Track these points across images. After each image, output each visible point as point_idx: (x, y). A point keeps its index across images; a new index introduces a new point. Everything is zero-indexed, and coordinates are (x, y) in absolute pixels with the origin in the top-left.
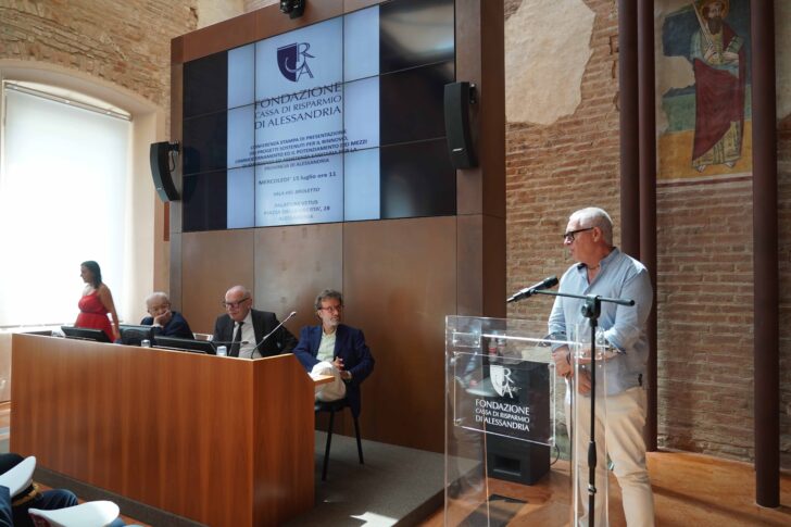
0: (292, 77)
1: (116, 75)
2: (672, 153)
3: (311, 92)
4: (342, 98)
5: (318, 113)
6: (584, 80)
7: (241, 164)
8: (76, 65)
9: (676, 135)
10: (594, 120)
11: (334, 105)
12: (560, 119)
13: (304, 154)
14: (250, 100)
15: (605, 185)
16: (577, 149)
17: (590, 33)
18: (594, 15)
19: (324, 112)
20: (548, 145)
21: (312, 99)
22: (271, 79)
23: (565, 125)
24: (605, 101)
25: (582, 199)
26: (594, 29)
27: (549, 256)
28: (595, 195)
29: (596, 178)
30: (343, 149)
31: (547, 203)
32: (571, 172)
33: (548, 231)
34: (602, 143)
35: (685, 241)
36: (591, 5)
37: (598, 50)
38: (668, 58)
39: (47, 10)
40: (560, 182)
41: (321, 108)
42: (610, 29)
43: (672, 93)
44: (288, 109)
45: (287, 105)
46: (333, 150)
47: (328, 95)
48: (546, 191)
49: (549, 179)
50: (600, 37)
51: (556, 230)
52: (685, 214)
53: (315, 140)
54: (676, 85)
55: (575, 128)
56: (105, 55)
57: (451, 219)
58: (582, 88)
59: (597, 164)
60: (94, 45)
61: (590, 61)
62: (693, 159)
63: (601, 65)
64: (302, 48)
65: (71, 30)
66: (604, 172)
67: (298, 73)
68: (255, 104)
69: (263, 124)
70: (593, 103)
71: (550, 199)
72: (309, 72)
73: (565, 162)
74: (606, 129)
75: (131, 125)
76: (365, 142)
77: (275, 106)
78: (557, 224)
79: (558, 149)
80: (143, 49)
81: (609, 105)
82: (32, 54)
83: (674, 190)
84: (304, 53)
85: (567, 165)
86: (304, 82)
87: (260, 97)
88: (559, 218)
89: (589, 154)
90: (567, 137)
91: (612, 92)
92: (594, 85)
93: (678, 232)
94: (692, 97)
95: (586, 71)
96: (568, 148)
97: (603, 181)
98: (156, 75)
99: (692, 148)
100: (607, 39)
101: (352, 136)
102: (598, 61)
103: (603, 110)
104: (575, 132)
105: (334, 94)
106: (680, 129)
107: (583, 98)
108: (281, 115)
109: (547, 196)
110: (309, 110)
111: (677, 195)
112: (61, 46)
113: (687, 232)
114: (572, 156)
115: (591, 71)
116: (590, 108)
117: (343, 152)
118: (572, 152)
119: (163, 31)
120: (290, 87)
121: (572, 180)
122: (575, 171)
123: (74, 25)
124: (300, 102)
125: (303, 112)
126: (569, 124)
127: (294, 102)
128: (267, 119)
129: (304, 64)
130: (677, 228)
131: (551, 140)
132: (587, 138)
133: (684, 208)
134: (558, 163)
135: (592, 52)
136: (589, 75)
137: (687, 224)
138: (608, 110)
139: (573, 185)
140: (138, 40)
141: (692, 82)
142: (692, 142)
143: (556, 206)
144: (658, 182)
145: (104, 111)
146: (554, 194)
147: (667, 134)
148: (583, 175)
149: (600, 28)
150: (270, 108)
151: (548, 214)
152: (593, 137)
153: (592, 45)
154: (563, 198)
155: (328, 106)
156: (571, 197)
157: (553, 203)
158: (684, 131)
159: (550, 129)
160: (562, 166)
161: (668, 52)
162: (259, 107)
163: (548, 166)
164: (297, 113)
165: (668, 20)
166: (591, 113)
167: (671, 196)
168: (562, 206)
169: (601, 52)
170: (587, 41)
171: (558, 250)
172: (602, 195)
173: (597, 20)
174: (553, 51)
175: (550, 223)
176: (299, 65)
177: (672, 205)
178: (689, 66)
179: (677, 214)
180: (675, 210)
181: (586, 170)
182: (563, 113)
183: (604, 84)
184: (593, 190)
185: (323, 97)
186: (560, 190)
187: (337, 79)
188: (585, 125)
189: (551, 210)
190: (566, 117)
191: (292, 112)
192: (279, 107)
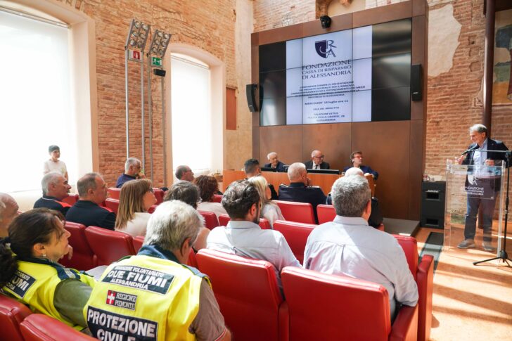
0: (324, 56)
1: (208, 47)
2: (497, 92)
3: (334, 63)
4: (352, 67)
5: (338, 73)
6: (455, 56)
7: (294, 95)
8: (194, 44)
9: (500, 84)
10: (458, 75)
11: (347, 70)
12: (441, 74)
13: (330, 92)
14: (300, 65)
15: (464, 105)
16: (449, 88)
17: (458, 34)
18: (461, 26)
19: (342, 73)
20: (435, 86)
21: (335, 66)
22: (312, 56)
23: (443, 77)
24: (465, 67)
25: (452, 111)
26: (461, 33)
27: (433, 137)
28: (458, 109)
29: (458, 102)
30: (352, 89)
31: (433, 113)
32: (446, 99)
33: (432, 126)
34: (462, 86)
35: (502, 131)
36: (460, 21)
37: (462, 42)
38: (498, 49)
39: (184, 18)
40: (440, 103)
41: (340, 71)
42: (469, 33)
43: (499, 64)
44: (322, 70)
45: (321, 68)
46: (347, 90)
47: (344, 65)
48: (432, 107)
49: (434, 101)
50: (463, 36)
51: (436, 125)
52: (502, 118)
53: (337, 85)
54: (501, 61)
55: (448, 78)
56: (204, 38)
57: (408, 121)
58: (453, 60)
59: (460, 95)
60: (200, 33)
61: (458, 48)
62: (508, 94)
63: (464, 49)
64: (329, 43)
65: (192, 27)
66: (463, 99)
67: (327, 54)
68: (303, 67)
69: (307, 77)
70: (458, 67)
71: (435, 111)
72: (333, 54)
73: (442, 94)
74: (465, 79)
75: (209, 71)
76: (363, 87)
77: (314, 69)
78: (438, 122)
79: (440, 88)
80: (216, 33)
81: (467, 69)
82: (180, 40)
83: (498, 108)
84: (331, 45)
85: (444, 95)
86: (330, 58)
87: (305, 64)
88: (439, 120)
89: (456, 91)
90: (444, 82)
91: (468, 62)
92: (460, 59)
93: (499, 127)
94: (509, 67)
95: (456, 52)
96: (445, 88)
97: (462, 103)
98: (222, 46)
99: (507, 89)
100: (467, 38)
101: (357, 84)
102: (462, 48)
103: (464, 71)
104: (449, 80)
105: (347, 65)
106: (502, 81)
107: (454, 64)
108: (317, 73)
109: (433, 109)
110: (333, 71)
111: (499, 110)
112: (189, 35)
113: (503, 126)
114: (446, 91)
115: (458, 52)
116: (457, 70)
117: (352, 91)
118: (447, 89)
119: (224, 23)
120: (323, 60)
121: (447, 102)
122: (448, 99)
123: (194, 24)
124: (328, 68)
125: (330, 72)
126: (446, 76)
127: (325, 67)
128: (310, 75)
129: (331, 50)
130: (498, 125)
131: (436, 83)
132: (455, 84)
133: (502, 116)
134: (439, 95)
135: (459, 43)
136: (457, 54)
137: (502, 123)
138: (466, 71)
139: (447, 105)
140: (215, 29)
141: (509, 60)
142: (508, 87)
143: (438, 114)
144: (493, 104)
145: (197, 65)
146: (437, 109)
147: (496, 82)
148: (452, 100)
149: (464, 32)
150: (311, 69)
151: (433, 118)
152: (458, 83)
153: (459, 40)
154: (441, 111)
155: (344, 70)
156: (446, 110)
157: (436, 113)
158: (504, 82)
159: (436, 78)
160: (441, 96)
161: (498, 46)
162: (305, 69)
163: (434, 95)
164: (327, 73)
165: (499, 31)
166: (458, 72)
167: (497, 110)
168: (441, 114)
169: (464, 44)
170: (457, 38)
171: (438, 134)
172: (462, 109)
173: (462, 28)
174: (439, 42)
175: (434, 122)
176: (327, 50)
177: (497, 115)
178: (508, 53)
179: (498, 119)
180: (498, 117)
181: (453, 98)
182: (443, 72)
183: (465, 59)
184: (457, 107)
185: (341, 66)
186: (440, 107)
187: (349, 58)
188: (454, 77)
189: (434, 116)
190: (444, 73)
191: (324, 72)
192: (317, 69)
